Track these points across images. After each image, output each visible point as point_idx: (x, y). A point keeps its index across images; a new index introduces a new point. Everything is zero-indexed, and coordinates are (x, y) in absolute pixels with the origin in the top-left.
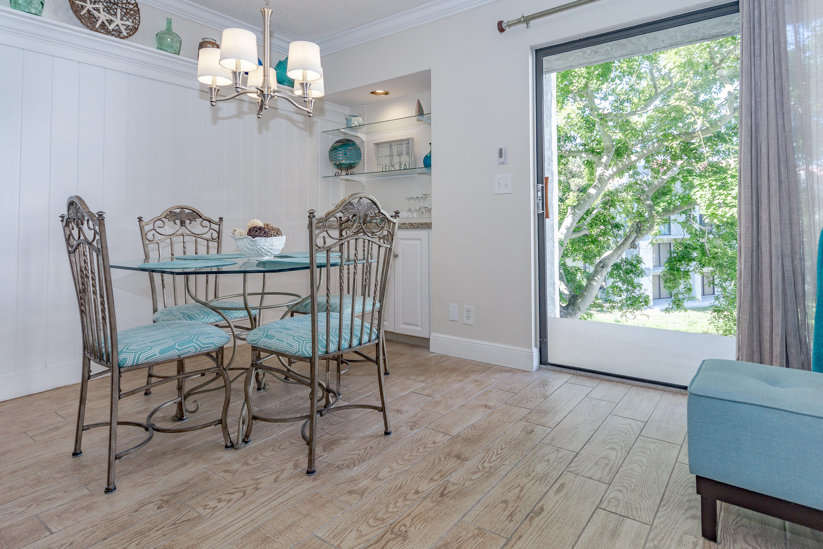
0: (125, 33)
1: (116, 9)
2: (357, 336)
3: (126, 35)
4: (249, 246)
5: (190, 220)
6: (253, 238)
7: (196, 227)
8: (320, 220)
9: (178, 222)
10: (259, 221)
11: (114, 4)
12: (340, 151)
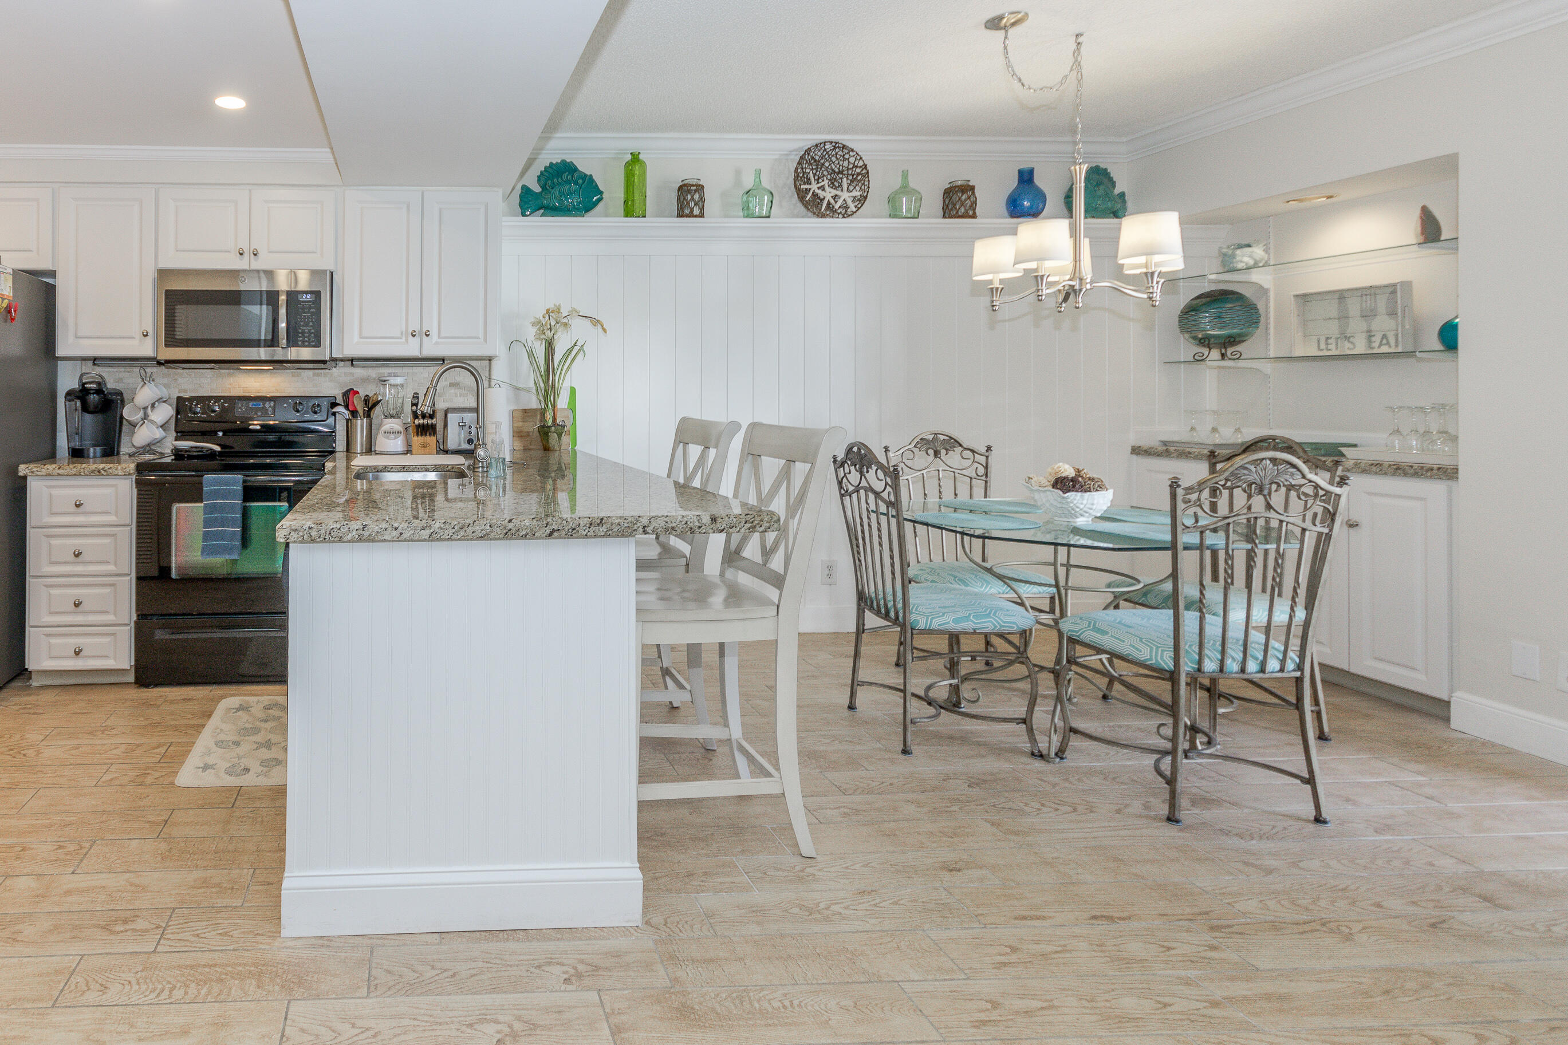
0: (853, 208)
1: (841, 178)
2: (1256, 659)
3: (854, 210)
4: (1055, 503)
5: (947, 450)
6: (1064, 493)
7: (954, 458)
8: (1189, 490)
9: (931, 452)
10: (1067, 466)
11: (838, 173)
12: (1206, 312)
